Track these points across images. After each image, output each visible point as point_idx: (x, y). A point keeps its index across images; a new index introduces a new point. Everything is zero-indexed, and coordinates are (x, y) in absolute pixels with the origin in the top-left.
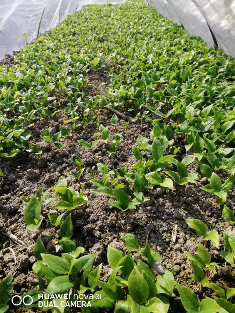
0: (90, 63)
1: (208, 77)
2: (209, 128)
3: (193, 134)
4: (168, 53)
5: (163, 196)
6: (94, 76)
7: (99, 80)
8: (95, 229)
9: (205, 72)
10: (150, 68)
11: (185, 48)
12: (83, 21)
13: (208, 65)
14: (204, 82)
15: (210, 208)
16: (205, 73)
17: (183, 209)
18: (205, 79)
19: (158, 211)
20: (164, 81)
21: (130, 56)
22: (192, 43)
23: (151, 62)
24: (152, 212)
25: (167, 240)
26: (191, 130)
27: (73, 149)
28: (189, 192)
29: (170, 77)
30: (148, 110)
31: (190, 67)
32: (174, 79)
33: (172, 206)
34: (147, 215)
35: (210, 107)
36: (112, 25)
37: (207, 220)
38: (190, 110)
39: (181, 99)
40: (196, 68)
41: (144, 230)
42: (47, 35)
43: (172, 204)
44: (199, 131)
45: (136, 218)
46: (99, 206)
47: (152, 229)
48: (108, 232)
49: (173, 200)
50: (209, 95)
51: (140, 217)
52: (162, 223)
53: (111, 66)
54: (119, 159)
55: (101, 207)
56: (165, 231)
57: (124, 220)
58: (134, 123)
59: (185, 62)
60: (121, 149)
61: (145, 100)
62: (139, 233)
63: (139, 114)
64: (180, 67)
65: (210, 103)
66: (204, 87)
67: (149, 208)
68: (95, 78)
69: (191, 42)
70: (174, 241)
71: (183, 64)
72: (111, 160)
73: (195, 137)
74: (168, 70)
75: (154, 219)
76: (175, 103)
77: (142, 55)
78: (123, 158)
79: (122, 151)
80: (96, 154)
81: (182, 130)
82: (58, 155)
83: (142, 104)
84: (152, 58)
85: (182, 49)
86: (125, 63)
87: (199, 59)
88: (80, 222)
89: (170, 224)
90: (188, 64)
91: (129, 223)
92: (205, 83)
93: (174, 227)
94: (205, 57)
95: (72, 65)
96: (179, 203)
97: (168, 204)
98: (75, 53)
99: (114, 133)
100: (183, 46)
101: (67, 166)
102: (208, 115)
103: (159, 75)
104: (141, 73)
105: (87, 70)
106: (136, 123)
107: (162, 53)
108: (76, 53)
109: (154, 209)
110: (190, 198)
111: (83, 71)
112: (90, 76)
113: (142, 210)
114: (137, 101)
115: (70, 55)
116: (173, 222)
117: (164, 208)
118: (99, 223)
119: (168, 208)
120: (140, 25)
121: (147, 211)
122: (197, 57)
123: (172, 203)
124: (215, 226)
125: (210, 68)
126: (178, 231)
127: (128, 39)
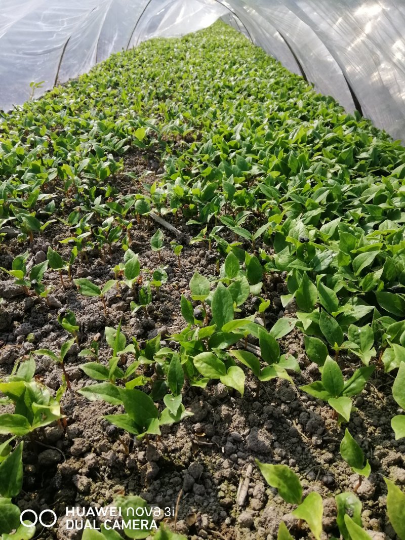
0: (132, 136)
1: (338, 167)
2: (328, 264)
3: (297, 275)
4: (271, 123)
5: (230, 399)
6: (137, 157)
7: (145, 165)
8: (80, 471)
9: (334, 158)
10: (236, 148)
11: (304, 115)
12: (137, 64)
13: (340, 145)
14: (329, 175)
15: (321, 430)
16: (334, 160)
17: (267, 429)
18: (332, 171)
19: (217, 433)
20: (257, 172)
21: (206, 126)
22: (317, 107)
23: (238, 137)
24: (204, 435)
25: (227, 500)
26: (294, 267)
27: (71, 295)
28: (281, 394)
29: (270, 164)
30: (223, 225)
31: (306, 149)
32: (276, 168)
33: (245, 422)
34: (192, 441)
35: (336, 222)
36: (184, 72)
37: (314, 455)
38: (296, 228)
39: (285, 205)
40: (319, 150)
41: (181, 476)
42: (69, 85)
43: (247, 418)
44: (310, 269)
45: (169, 449)
46: (96, 420)
47: (197, 474)
48: (106, 479)
49: (247, 410)
50: (336, 201)
51: (178, 445)
52: (222, 460)
53: (169, 142)
54: (155, 318)
55: (99, 422)
56: (226, 478)
57: (143, 453)
58: (195, 246)
59: (298, 140)
60: (164, 297)
61: (217, 205)
62: (172, 483)
63: (205, 230)
64: (288, 147)
65: (337, 214)
66: (327, 185)
67: (197, 426)
68: (139, 162)
69: (316, 105)
70: (241, 503)
71: (296, 143)
72: (140, 319)
73: (301, 280)
74: (267, 153)
75: (207, 450)
76: (271, 213)
77: (227, 125)
78: (165, 315)
79: (165, 301)
80: (114, 306)
81: (279, 265)
82: (38, 306)
83: (213, 212)
84: (241, 131)
85: (299, 116)
86: (195, 137)
87: (325, 135)
88: (51, 454)
89: (237, 463)
90: (305, 144)
91: (153, 461)
92: (331, 178)
93: (245, 469)
94: (336, 132)
95: (99, 138)
96: (260, 415)
97: (238, 418)
98: (110, 116)
99: (155, 265)
100: (301, 112)
101: (53, 331)
102: (331, 239)
103: (251, 160)
104: (219, 155)
105: (126, 148)
106: (199, 246)
107: (262, 121)
108: (112, 117)
109: (209, 427)
110: (283, 407)
111: (118, 149)
112: (131, 159)
113: (185, 430)
114: (203, 206)
115: (99, 121)
116: (244, 459)
117: (229, 426)
118: (90, 458)
119: (236, 427)
120: (232, 75)
121: (194, 432)
122: (321, 131)
123: (247, 415)
124: (328, 469)
125: (343, 151)
126: (251, 480)
127: (207, 97)
